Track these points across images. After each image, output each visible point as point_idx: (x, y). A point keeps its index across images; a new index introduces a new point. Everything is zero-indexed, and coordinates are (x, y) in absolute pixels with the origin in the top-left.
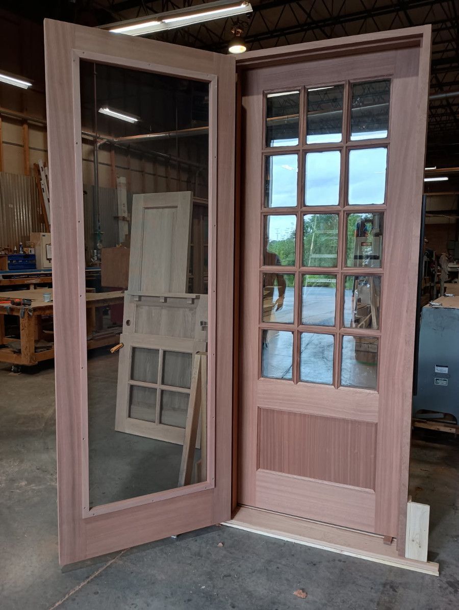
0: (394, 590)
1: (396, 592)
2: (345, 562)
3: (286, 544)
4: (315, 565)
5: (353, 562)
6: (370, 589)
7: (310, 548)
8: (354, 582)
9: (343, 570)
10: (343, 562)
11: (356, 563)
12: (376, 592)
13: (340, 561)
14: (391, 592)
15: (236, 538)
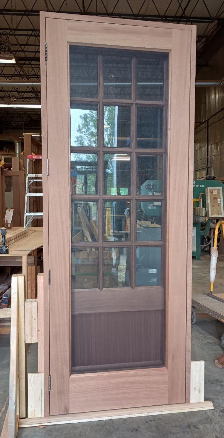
0: (197, 428)
1: (199, 428)
2: (154, 420)
3: (106, 422)
4: (137, 430)
5: (160, 419)
6: (183, 433)
7: (125, 420)
8: (170, 433)
9: (157, 427)
10: (153, 421)
11: (162, 419)
12: (188, 434)
13: (150, 421)
14: (197, 430)
15: (65, 432)
